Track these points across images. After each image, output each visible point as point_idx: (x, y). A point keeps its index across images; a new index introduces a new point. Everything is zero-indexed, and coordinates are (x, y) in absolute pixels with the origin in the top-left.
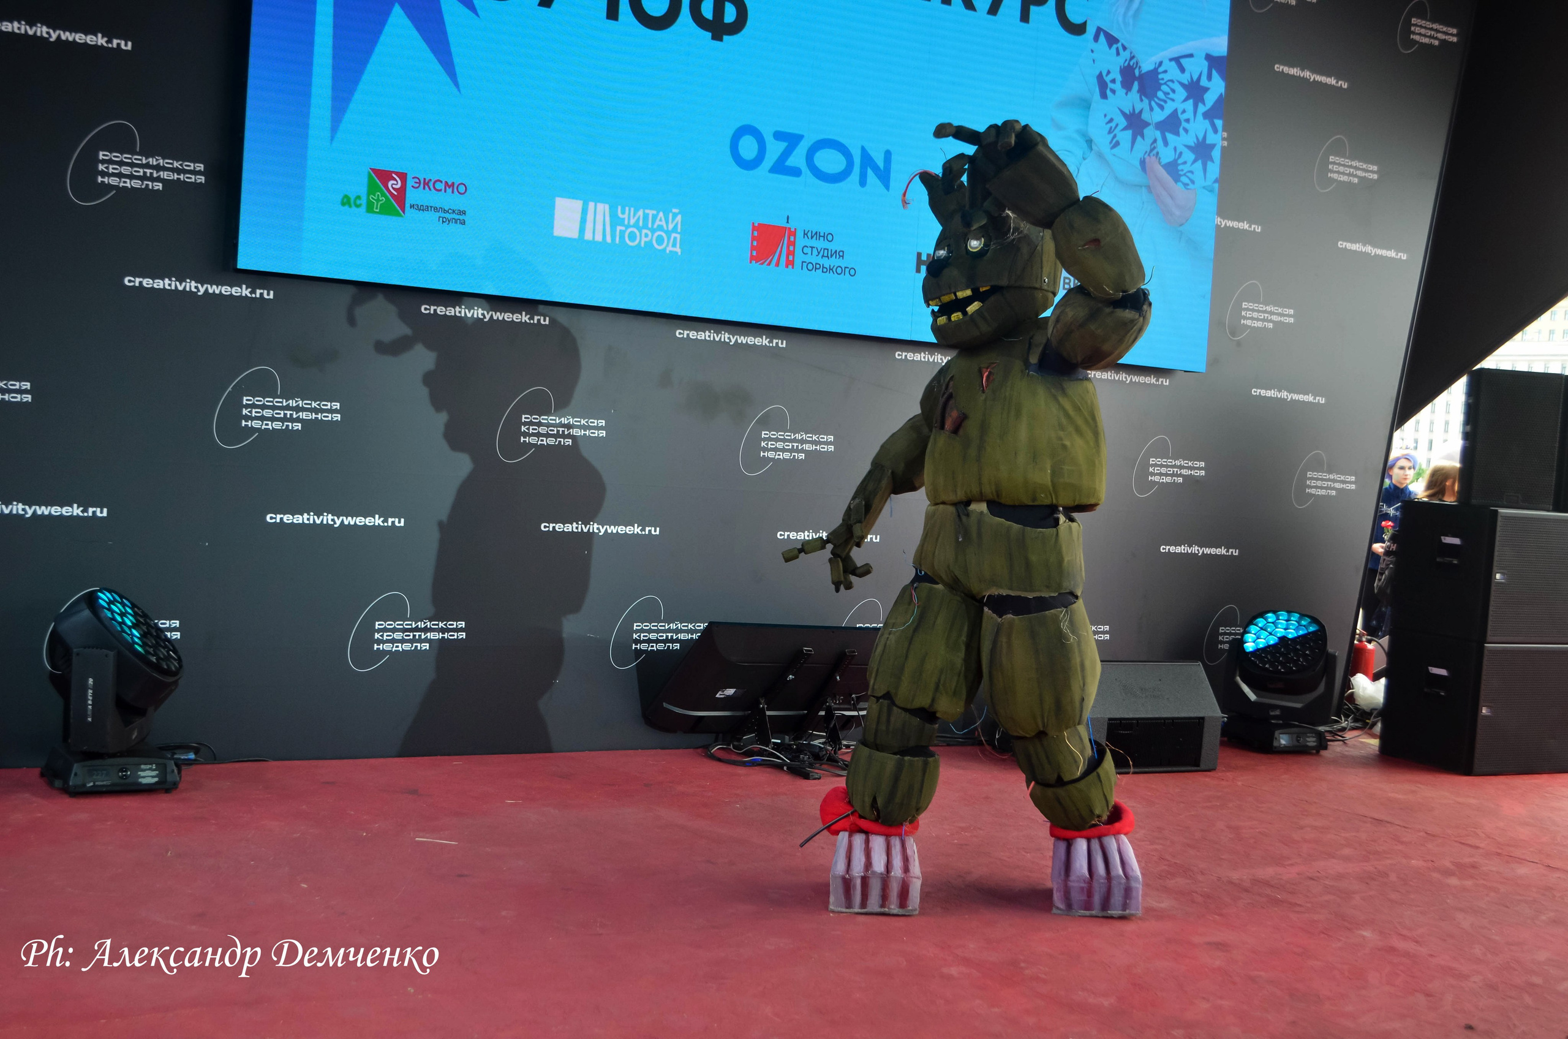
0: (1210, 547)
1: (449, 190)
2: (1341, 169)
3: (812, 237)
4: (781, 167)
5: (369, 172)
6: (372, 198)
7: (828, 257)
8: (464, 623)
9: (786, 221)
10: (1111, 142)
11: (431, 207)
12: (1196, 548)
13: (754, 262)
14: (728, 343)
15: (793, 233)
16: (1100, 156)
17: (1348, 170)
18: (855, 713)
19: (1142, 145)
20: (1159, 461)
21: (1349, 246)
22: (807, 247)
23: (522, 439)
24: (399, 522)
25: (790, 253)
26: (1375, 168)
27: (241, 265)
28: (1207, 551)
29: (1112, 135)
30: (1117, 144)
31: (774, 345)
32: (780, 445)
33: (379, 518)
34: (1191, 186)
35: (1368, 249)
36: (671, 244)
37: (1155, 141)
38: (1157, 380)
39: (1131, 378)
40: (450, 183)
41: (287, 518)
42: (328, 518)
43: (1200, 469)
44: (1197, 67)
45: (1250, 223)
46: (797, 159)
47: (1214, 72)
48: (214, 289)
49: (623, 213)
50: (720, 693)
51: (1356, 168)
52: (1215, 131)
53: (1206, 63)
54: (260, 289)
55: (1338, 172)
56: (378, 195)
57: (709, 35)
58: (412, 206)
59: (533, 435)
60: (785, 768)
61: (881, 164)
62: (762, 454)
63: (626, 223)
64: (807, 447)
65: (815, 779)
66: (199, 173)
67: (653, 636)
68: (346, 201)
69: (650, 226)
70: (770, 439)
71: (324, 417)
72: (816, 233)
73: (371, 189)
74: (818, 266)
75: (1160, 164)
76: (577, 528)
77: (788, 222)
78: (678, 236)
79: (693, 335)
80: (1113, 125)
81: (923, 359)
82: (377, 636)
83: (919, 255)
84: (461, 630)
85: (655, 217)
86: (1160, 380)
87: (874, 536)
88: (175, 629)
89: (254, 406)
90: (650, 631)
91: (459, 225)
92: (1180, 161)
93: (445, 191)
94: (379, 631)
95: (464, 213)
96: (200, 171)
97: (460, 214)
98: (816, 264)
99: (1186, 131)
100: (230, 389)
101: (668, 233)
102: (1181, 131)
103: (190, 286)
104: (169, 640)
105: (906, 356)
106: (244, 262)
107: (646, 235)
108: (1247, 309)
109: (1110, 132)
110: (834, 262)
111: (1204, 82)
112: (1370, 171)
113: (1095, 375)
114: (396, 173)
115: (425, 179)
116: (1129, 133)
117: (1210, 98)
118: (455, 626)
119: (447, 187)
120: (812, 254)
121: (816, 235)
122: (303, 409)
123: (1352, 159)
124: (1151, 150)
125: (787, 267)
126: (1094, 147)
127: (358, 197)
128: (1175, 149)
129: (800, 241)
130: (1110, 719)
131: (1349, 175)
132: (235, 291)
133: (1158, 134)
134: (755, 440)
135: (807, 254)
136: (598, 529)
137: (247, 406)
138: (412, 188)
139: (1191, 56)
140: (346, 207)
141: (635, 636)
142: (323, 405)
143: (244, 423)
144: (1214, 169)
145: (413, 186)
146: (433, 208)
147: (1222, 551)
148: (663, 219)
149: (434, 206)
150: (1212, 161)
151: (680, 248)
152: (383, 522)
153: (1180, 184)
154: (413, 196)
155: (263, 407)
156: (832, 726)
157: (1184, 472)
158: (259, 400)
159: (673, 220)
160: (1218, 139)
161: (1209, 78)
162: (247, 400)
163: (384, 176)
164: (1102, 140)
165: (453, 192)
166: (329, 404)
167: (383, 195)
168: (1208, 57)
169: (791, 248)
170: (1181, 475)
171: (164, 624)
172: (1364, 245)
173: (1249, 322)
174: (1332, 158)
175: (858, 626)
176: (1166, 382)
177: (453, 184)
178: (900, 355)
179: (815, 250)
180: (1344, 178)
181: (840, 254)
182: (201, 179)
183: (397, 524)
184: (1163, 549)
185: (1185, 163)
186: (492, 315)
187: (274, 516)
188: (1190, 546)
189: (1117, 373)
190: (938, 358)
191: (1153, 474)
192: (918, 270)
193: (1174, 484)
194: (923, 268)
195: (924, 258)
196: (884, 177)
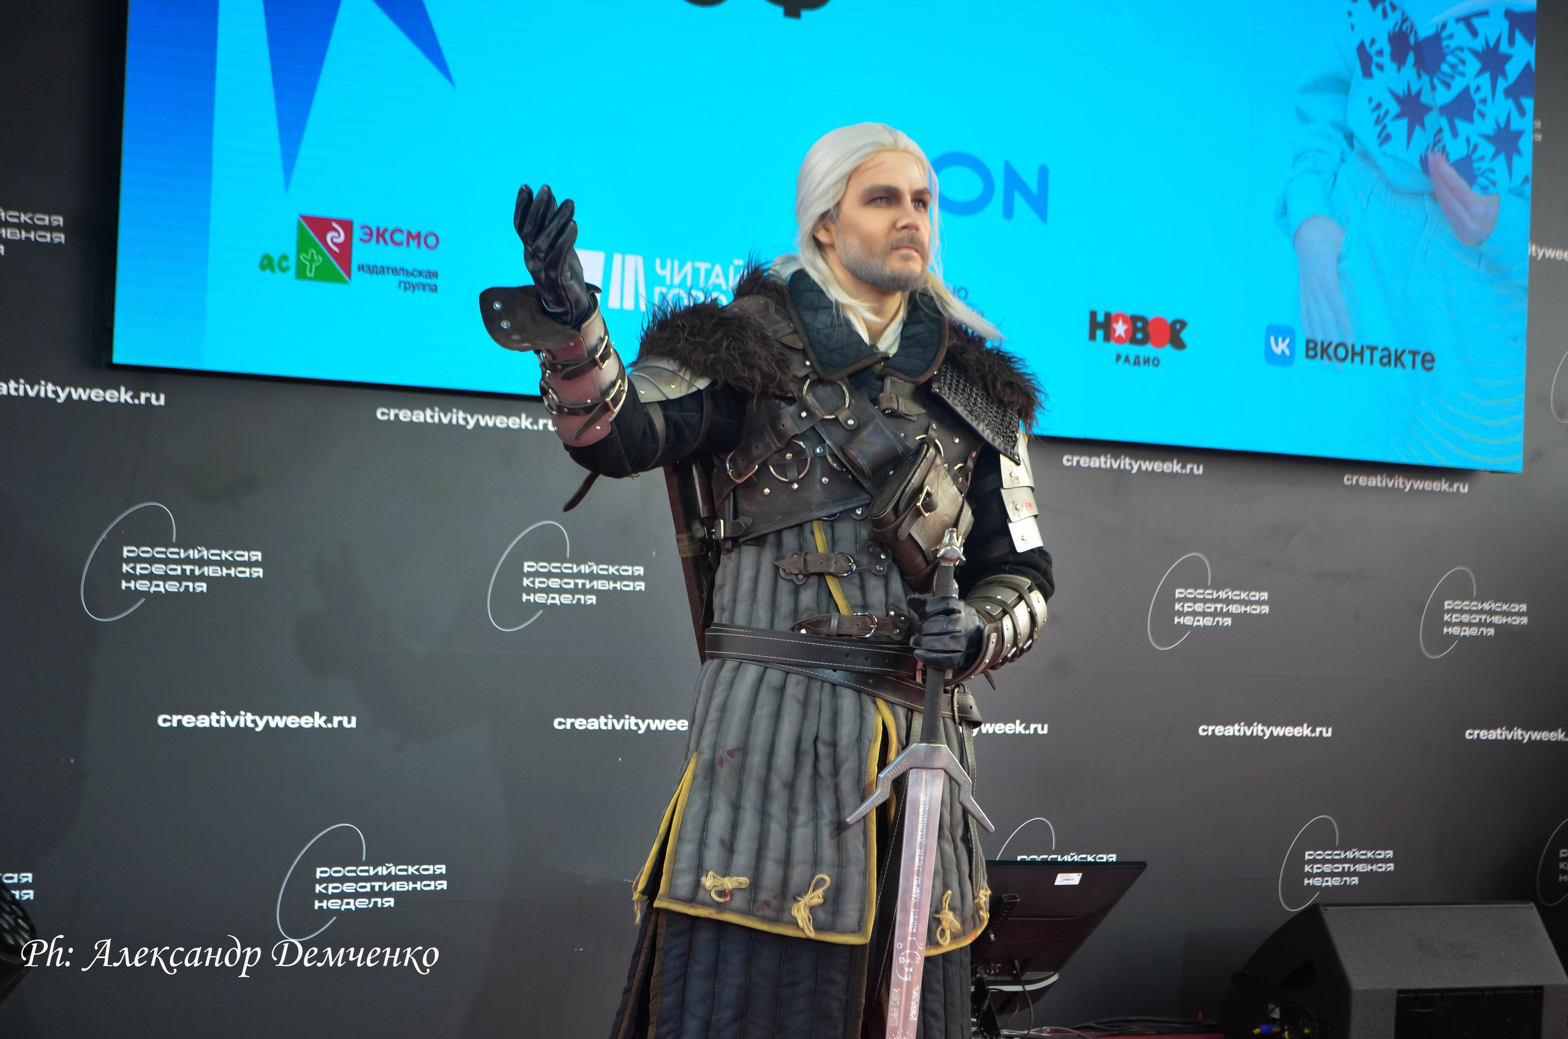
0: (1540, 729)
1: (413, 244)
5: (299, 223)
6: (304, 257)
8: (444, 867)
10: (1379, 137)
11: (388, 268)
12: (1519, 732)
16: (1366, 156)
18: (1018, 988)
20: (1458, 605)
23: (525, 597)
24: (349, 722)
27: (118, 358)
28: (1536, 736)
29: (1381, 126)
33: (320, 717)
34: (1492, 190)
37: (1440, 131)
38: (1451, 486)
39: (1412, 486)
40: (414, 232)
41: (188, 721)
42: (246, 719)
43: (1520, 614)
44: (1494, 28)
47: (1519, 36)
48: (80, 394)
49: (663, 267)
53: (1505, 24)
54: (145, 391)
56: (312, 254)
57: (779, 10)
58: (361, 268)
59: (541, 590)
61: (1033, 186)
63: (668, 281)
66: (58, 229)
68: (266, 263)
69: (702, 284)
71: (240, 572)
73: (302, 245)
75: (1448, 161)
76: (606, 724)
80: (1381, 112)
81: (1103, 466)
82: (318, 888)
83: (1093, 315)
84: (440, 877)
85: (708, 273)
86: (1456, 483)
87: (1040, 726)
88: (27, 886)
89: (138, 559)
91: (428, 294)
92: (1475, 157)
93: (408, 244)
94: (321, 881)
95: (435, 275)
96: (59, 226)
97: (430, 277)
99: (1482, 115)
100: (104, 536)
103: (46, 391)
104: (17, 903)
105: (1078, 462)
106: (121, 355)
111: (1504, 47)
113: (1357, 481)
114: (339, 222)
115: (378, 229)
116: (1404, 122)
117: (1513, 70)
118: (431, 872)
119: (411, 241)
122: (210, 563)
124: (1435, 144)
126: (1356, 144)
127: (284, 257)
128: (1468, 139)
130: (1400, 992)
132: (111, 396)
136: (637, 724)
137: (129, 560)
138: (361, 244)
139: (1485, 13)
140: (268, 272)
142: (238, 556)
143: (124, 584)
145: (362, 240)
146: (390, 271)
147: (1557, 736)
148: (720, 273)
149: (392, 264)
150: (1520, 154)
152: (326, 722)
154: (361, 253)
155: (152, 561)
156: (985, 1007)
157: (1496, 619)
158: (146, 551)
160: (1526, 126)
161: (1512, 41)
162: (129, 551)
163: (319, 226)
165: (419, 245)
166: (246, 554)
167: (319, 253)
168: (1509, 14)
170: (1491, 625)
171: (12, 878)
175: (1019, 858)
176: (1465, 489)
177: (419, 234)
178: (1069, 460)
182: (61, 238)
183: (346, 725)
184: (1470, 734)
185: (1482, 158)
186: (478, 421)
187: (168, 717)
188: (1510, 729)
189: (1391, 477)
190: (1125, 463)
191: (1450, 624)
192: (1092, 337)
193: (1482, 637)
194: (1100, 334)
195: (1100, 318)
196: (1039, 204)
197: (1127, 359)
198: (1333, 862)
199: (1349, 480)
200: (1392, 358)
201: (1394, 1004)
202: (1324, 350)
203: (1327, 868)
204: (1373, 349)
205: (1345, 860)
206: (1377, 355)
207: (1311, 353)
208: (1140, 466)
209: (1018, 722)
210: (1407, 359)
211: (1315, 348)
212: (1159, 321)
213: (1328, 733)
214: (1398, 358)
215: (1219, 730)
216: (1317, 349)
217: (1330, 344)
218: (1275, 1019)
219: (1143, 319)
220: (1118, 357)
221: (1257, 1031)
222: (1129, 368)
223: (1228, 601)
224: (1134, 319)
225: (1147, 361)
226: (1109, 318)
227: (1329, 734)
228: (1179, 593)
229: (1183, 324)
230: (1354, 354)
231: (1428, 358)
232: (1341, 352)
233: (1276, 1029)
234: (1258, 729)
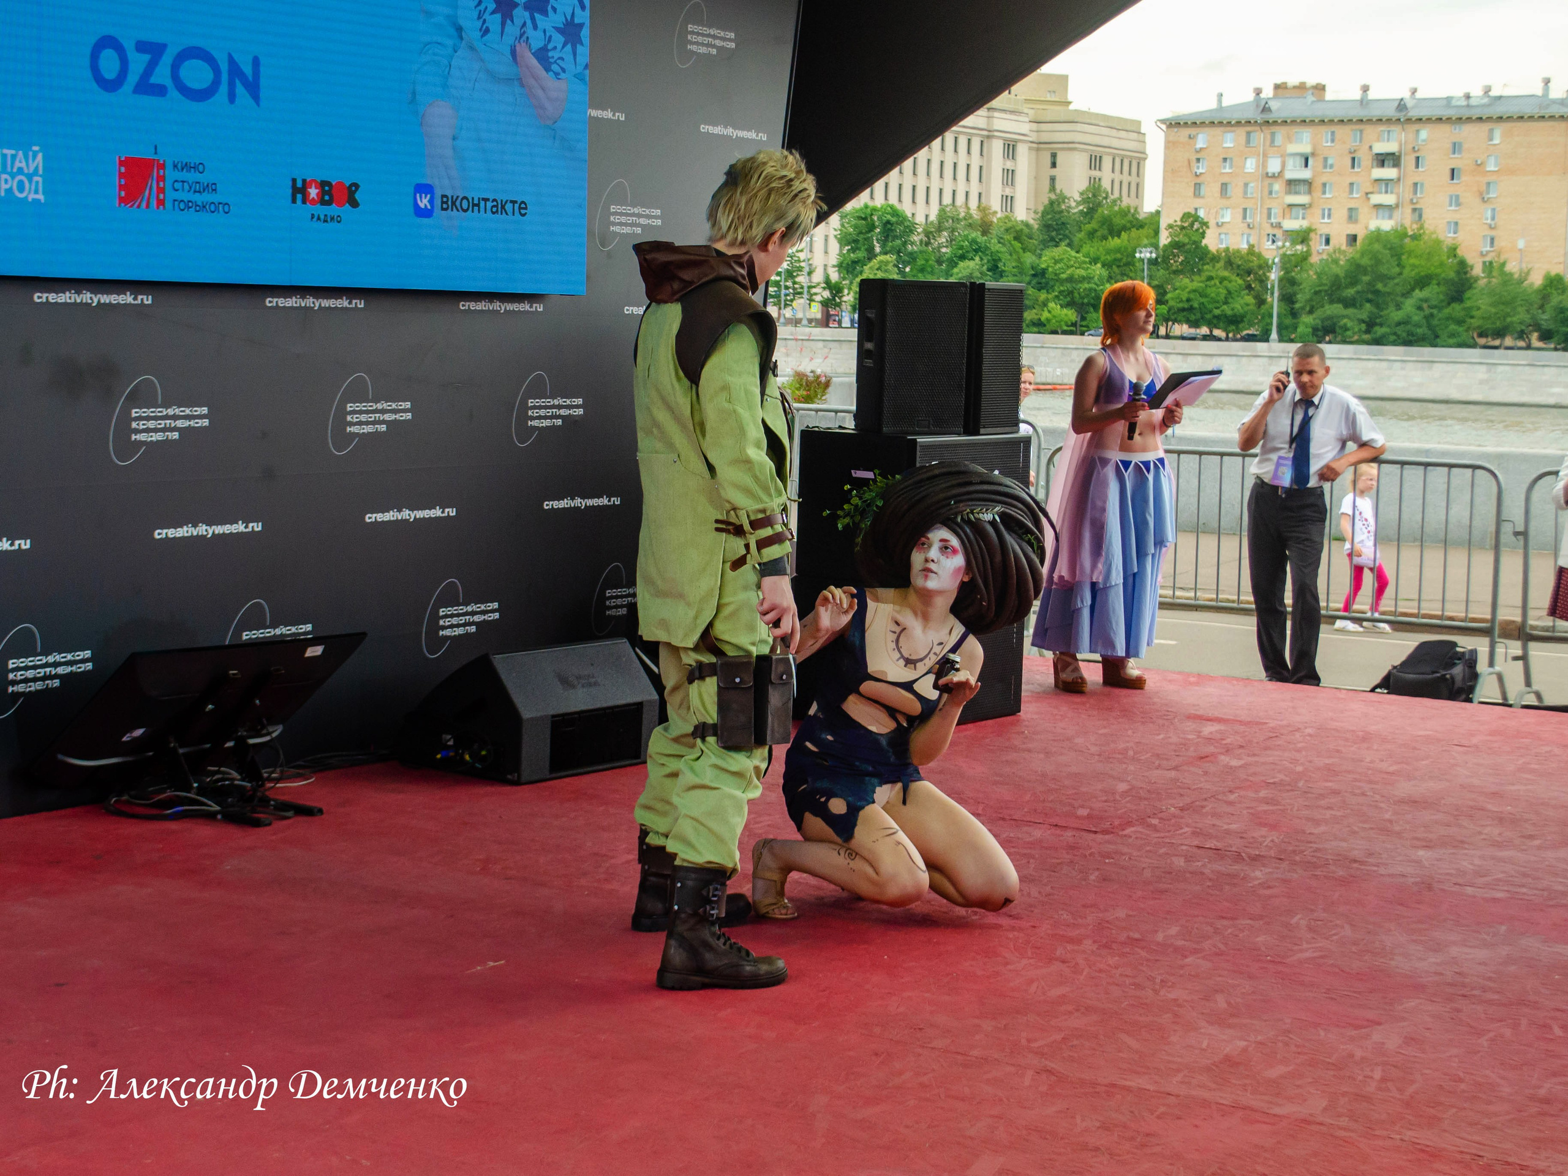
2: (700, 39)
3: (182, 169)
4: (145, 87)
7: (199, 192)
9: (154, 151)
10: (481, 30)
12: (579, 500)
13: (122, 205)
14: (91, 304)
15: (162, 166)
16: (472, 48)
17: (706, 40)
18: (258, 740)
19: (512, 30)
20: (538, 402)
21: (711, 129)
22: (176, 181)
25: (161, 190)
26: (732, 35)
28: (591, 502)
29: (482, 20)
30: (487, 31)
31: (140, 302)
32: (151, 424)
34: (563, 75)
35: (730, 131)
36: (33, 192)
37: (524, 24)
38: (531, 307)
39: (506, 309)
43: (577, 407)
45: (614, 112)
46: (162, 75)
50: (128, 735)
51: (714, 37)
52: (583, 8)
55: (697, 43)
60: (219, 817)
61: (249, 74)
62: (134, 437)
64: (180, 423)
65: (266, 825)
67: (30, 674)
69: (9, 170)
70: (140, 418)
72: (186, 164)
74: (190, 204)
75: (530, 51)
77: (156, 153)
78: (40, 179)
79: (52, 297)
80: (482, 7)
81: (295, 305)
83: (294, 181)
85: (14, 157)
86: (534, 305)
87: (256, 525)
90: (26, 668)
92: (550, 47)
98: (189, 201)
99: (554, 10)
101: (30, 177)
102: (549, 8)
105: (277, 304)
107: (6, 181)
108: (616, 213)
109: (479, 18)
110: (206, 197)
112: (726, 39)
113: (469, 307)
116: (498, 17)
120: (183, 190)
121: (187, 167)
123: (710, 27)
124: (521, 35)
125: (158, 208)
126: (463, 34)
128: (545, 31)
129: (170, 174)
130: (553, 716)
131: (708, 45)
133: (527, 14)
134: (125, 419)
135: (177, 190)
141: (11, 676)
144: (583, 51)
147: (604, 501)
148: (23, 160)
150: (582, 44)
151: (44, 193)
153: (551, 73)
157: (563, 412)
159: (35, 157)
160: (583, 17)
164: (471, 25)
169: (161, 185)
170: (559, 417)
172: (726, 127)
173: (617, 229)
174: (690, 27)
176: (540, 309)
178: (270, 302)
179: (186, 186)
180: (703, 50)
181: (212, 188)
184: (547, 505)
185: (555, 48)
188: (573, 499)
189: (491, 302)
190: (309, 302)
191: (533, 418)
192: (294, 201)
193: (554, 427)
194: (299, 196)
195: (299, 184)
196: (254, 89)
197: (319, 219)
198: (458, 615)
199: (464, 306)
200: (499, 208)
201: (549, 725)
202: (454, 203)
203: (455, 621)
204: (486, 200)
205: (466, 614)
206: (489, 204)
207: (445, 206)
208: (320, 305)
209: (240, 522)
210: (509, 207)
211: (446, 203)
212: (340, 184)
213: (452, 512)
214: (503, 207)
215: (380, 517)
216: (449, 203)
217: (458, 197)
218: (450, 746)
219: (329, 184)
220: (313, 216)
221: (439, 756)
222: (321, 225)
223: (383, 411)
224: (323, 185)
225: (332, 219)
226: (306, 184)
227: (454, 514)
228: (350, 407)
229: (357, 186)
230: (474, 205)
231: (523, 206)
232: (465, 203)
233: (452, 754)
234: (406, 514)
